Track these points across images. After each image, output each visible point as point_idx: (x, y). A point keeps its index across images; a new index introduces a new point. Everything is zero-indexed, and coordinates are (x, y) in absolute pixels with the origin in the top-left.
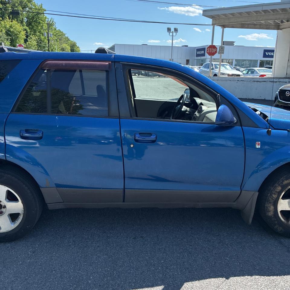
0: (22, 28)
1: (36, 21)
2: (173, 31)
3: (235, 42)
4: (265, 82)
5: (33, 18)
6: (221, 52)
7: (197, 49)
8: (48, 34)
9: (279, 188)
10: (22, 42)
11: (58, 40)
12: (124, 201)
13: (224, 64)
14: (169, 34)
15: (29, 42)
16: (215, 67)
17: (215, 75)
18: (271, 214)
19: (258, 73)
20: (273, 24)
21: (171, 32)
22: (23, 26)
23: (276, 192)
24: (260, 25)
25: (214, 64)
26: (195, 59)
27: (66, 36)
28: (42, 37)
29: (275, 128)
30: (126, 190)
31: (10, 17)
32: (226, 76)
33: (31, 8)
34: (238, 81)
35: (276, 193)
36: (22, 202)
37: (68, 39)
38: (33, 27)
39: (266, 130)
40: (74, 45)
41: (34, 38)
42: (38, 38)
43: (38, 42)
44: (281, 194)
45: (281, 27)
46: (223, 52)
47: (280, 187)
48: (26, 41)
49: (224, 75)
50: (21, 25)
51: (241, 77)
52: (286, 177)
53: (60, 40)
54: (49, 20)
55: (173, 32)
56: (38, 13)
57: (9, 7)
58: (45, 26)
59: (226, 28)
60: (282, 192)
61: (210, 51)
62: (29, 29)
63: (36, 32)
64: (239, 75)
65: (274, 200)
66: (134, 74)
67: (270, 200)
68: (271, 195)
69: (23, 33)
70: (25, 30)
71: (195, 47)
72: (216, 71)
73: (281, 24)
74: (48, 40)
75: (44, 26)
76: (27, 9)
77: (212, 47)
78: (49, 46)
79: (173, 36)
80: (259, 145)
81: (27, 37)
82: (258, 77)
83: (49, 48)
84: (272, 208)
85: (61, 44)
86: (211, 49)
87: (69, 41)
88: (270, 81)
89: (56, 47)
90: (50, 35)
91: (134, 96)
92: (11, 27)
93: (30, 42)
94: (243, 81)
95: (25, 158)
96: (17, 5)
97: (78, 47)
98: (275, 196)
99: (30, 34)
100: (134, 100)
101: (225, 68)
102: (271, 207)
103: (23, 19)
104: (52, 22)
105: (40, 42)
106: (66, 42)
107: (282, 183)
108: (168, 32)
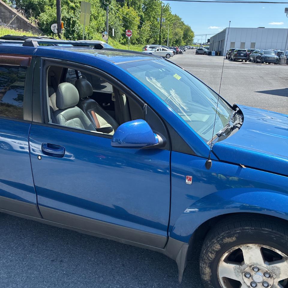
0: (138, 14)
9: (217, 246)
10: (136, 28)
11: (171, 25)
12: (42, 218)
18: (207, 278)
23: (213, 250)
27: (182, 20)
28: (156, 23)
29: (221, 159)
30: (39, 206)
31: (129, 4)
35: (213, 252)
39: (205, 161)
40: (188, 30)
41: (148, 23)
42: (152, 24)
44: (222, 255)
47: (219, 245)
48: (139, 27)
50: (138, 11)
52: (229, 233)
53: (174, 24)
54: (165, 5)
60: (224, 253)
62: (145, 15)
63: (150, 18)
65: (211, 261)
66: (241, 60)
67: (205, 259)
68: (207, 253)
69: (138, 19)
70: (141, 16)
74: (161, 25)
78: (160, 32)
80: (190, 180)
81: (141, 23)
85: (175, 29)
87: (184, 26)
89: (168, 32)
90: (162, 20)
92: (127, 14)
97: (192, 32)
98: (212, 256)
99: (145, 20)
102: (206, 269)
103: (140, 5)
104: (168, 7)
105: (153, 28)
106: (181, 27)
107: (222, 240)
108: (285, 13)
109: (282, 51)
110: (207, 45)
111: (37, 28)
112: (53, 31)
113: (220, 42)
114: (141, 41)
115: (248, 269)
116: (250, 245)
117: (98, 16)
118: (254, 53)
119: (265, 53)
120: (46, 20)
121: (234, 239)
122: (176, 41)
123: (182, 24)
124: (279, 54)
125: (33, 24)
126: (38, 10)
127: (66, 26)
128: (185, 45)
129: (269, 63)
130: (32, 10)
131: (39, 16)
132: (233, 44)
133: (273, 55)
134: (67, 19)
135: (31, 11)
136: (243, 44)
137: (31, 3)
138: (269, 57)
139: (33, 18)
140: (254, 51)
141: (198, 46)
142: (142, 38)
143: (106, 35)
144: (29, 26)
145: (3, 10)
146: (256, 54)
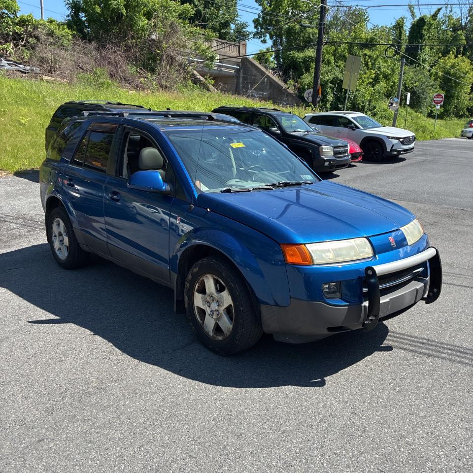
35: (188, 281)
44: (194, 285)
47: (191, 275)
57: (461, 34)
80: (179, 220)
84: (186, 298)
98: (188, 285)
111: (294, 95)
112: (306, 99)
117: (392, 75)
120: (309, 83)
125: (291, 90)
126: (302, 70)
127: (335, 91)
130: (293, 70)
131: (300, 78)
134: (338, 81)
135: (291, 72)
137: (294, 60)
139: (291, 82)
143: (396, 103)
144: (284, 93)
145: (254, 72)
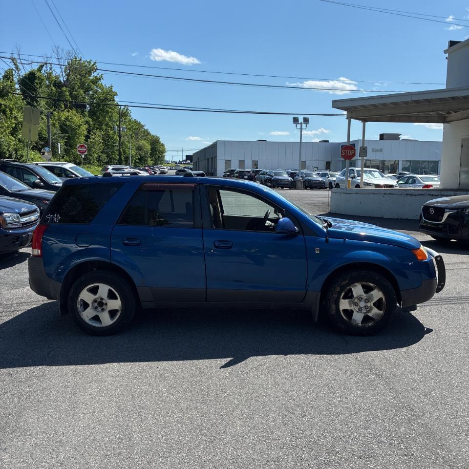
0: (83, 120)
1: (102, 110)
2: (302, 122)
3: (401, 135)
4: (422, 196)
5: (98, 105)
6: (362, 154)
7: (342, 146)
8: (119, 126)
9: (338, 289)
10: (82, 139)
11: (133, 135)
12: (206, 301)
13: (371, 171)
14: (296, 126)
15: (91, 140)
16: (357, 174)
17: (358, 186)
18: (333, 312)
19: (421, 183)
20: (436, 116)
21: (298, 124)
22: (84, 117)
23: (336, 292)
24: (418, 117)
25: (357, 171)
26: (340, 161)
27: (145, 128)
28: (111, 132)
29: (333, 237)
30: (207, 290)
32: (373, 188)
33: (96, 92)
34: (384, 194)
36: (121, 300)
37: (147, 133)
38: (98, 118)
39: (325, 239)
40: (156, 142)
41: (98, 133)
42: (105, 134)
43: (104, 140)
44: (341, 295)
45: (448, 120)
46: (365, 154)
48: (87, 137)
49: (370, 185)
50: (81, 116)
51: (395, 188)
52: (344, 278)
53: (136, 134)
55: (301, 124)
56: (106, 99)
57: (65, 91)
58: (116, 116)
59: (369, 122)
60: (342, 293)
61: (345, 153)
62: (93, 120)
63: (102, 125)
64: (392, 186)
65: (335, 299)
67: (331, 299)
68: (332, 295)
69: (84, 127)
70: (87, 122)
71: (340, 143)
72: (358, 180)
73: (447, 115)
74: (120, 136)
75: (114, 117)
76: (91, 92)
77: (349, 148)
78: (119, 145)
79: (301, 129)
80: (318, 251)
81: (89, 132)
82: (421, 188)
83: (120, 148)
84: (333, 306)
85: (138, 141)
86: (346, 151)
87: (150, 136)
88: (428, 195)
89: (130, 145)
90: (121, 129)
91: (223, 212)
92: (67, 119)
93: (93, 139)
94: (392, 194)
95: (123, 261)
96: (77, 88)
97: (163, 145)
98: (335, 296)
99: (94, 128)
100: (222, 216)
101: (373, 175)
104: (127, 110)
105: (106, 139)
106: (145, 138)
107: (340, 284)
108: (294, 123)
109: (296, 172)
110: (186, 164)
113: (210, 159)
114: (90, 160)
115: (356, 300)
116: (356, 284)
118: (261, 174)
119: (276, 174)
121: (347, 281)
122: (139, 159)
123: (146, 133)
124: (292, 175)
128: (154, 165)
129: (282, 188)
132: (228, 162)
133: (286, 177)
136: (242, 163)
138: (281, 180)
140: (261, 173)
141: (173, 165)
142: (91, 155)
143: (48, 152)
146: (264, 176)
